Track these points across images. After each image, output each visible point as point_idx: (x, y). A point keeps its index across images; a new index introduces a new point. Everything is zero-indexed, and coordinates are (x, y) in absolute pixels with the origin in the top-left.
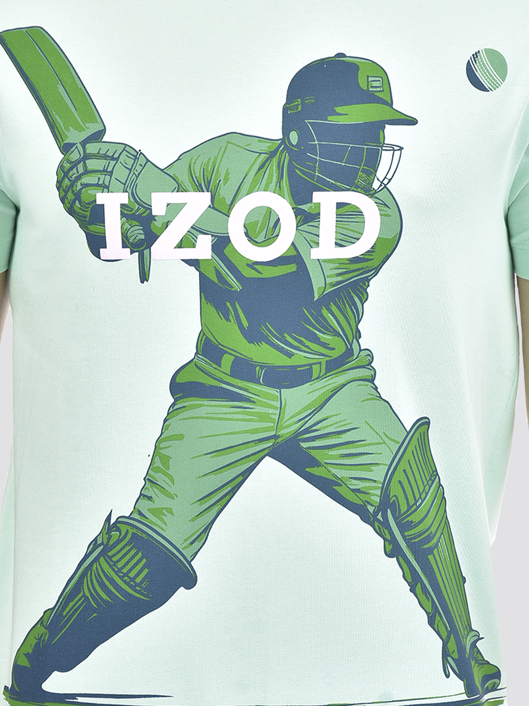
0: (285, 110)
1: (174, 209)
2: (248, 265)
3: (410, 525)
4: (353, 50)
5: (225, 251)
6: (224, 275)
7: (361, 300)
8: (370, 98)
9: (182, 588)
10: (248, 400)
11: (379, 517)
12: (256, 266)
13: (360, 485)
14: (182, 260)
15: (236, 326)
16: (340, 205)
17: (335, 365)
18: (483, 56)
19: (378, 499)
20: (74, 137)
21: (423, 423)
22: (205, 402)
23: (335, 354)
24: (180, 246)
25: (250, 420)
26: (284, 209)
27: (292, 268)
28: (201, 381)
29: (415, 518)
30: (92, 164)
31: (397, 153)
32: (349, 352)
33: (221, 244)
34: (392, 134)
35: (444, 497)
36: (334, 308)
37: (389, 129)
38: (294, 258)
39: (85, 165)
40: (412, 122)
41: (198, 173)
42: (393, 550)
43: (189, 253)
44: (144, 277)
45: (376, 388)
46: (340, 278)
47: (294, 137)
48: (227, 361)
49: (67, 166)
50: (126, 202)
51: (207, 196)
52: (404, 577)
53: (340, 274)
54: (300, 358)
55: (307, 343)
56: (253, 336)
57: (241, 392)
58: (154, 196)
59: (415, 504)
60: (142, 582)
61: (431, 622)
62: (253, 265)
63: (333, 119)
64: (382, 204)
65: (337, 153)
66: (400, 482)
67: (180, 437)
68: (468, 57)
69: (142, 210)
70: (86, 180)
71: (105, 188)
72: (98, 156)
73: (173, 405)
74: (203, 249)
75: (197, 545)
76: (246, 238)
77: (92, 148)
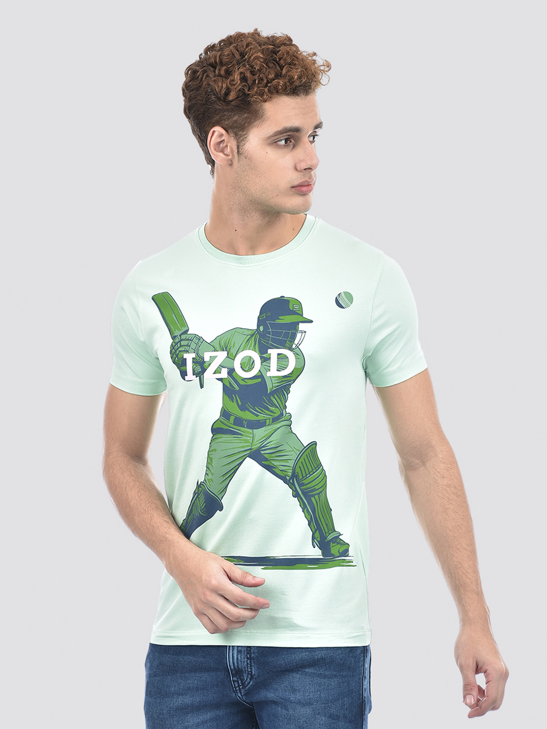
0: (259, 318)
1: (213, 358)
2: (242, 380)
3: (303, 485)
4: (287, 295)
5: (233, 374)
6: (233, 384)
7: (287, 393)
8: (294, 313)
9: (218, 511)
10: (240, 434)
11: (291, 481)
12: (245, 380)
13: (284, 468)
14: (217, 379)
15: (236, 404)
16: (279, 354)
17: (275, 420)
18: (343, 295)
19: (291, 474)
20: (177, 333)
21: (314, 444)
22: (224, 436)
23: (276, 415)
24: (215, 373)
25: (241, 443)
26: (256, 356)
27: (260, 380)
28: (222, 427)
29: (305, 482)
30: (183, 343)
31: (304, 334)
32: (282, 414)
33: (231, 371)
34: (302, 326)
35: (325, 475)
36: (276, 396)
37: (301, 324)
38: (260, 376)
39: (180, 343)
40: (311, 322)
41: (223, 344)
42: (296, 495)
43: (219, 376)
44: (202, 386)
45: (291, 429)
46: (279, 384)
47: (261, 328)
48: (232, 418)
49: (174, 344)
50: (194, 357)
51: (226, 353)
52: (300, 505)
53: (278, 383)
54: (261, 417)
55: (265, 411)
56: (243, 408)
57: (237, 431)
58: (205, 354)
59: (306, 476)
60: (204, 508)
61: (309, 525)
62: (244, 379)
63: (278, 321)
64: (296, 354)
65: (279, 334)
66: (300, 467)
67: (215, 450)
68: (336, 295)
69: (200, 359)
70: (180, 349)
71: (187, 352)
72: (185, 340)
73: (213, 437)
74: (224, 374)
75: (223, 493)
76: (241, 369)
77: (183, 337)
